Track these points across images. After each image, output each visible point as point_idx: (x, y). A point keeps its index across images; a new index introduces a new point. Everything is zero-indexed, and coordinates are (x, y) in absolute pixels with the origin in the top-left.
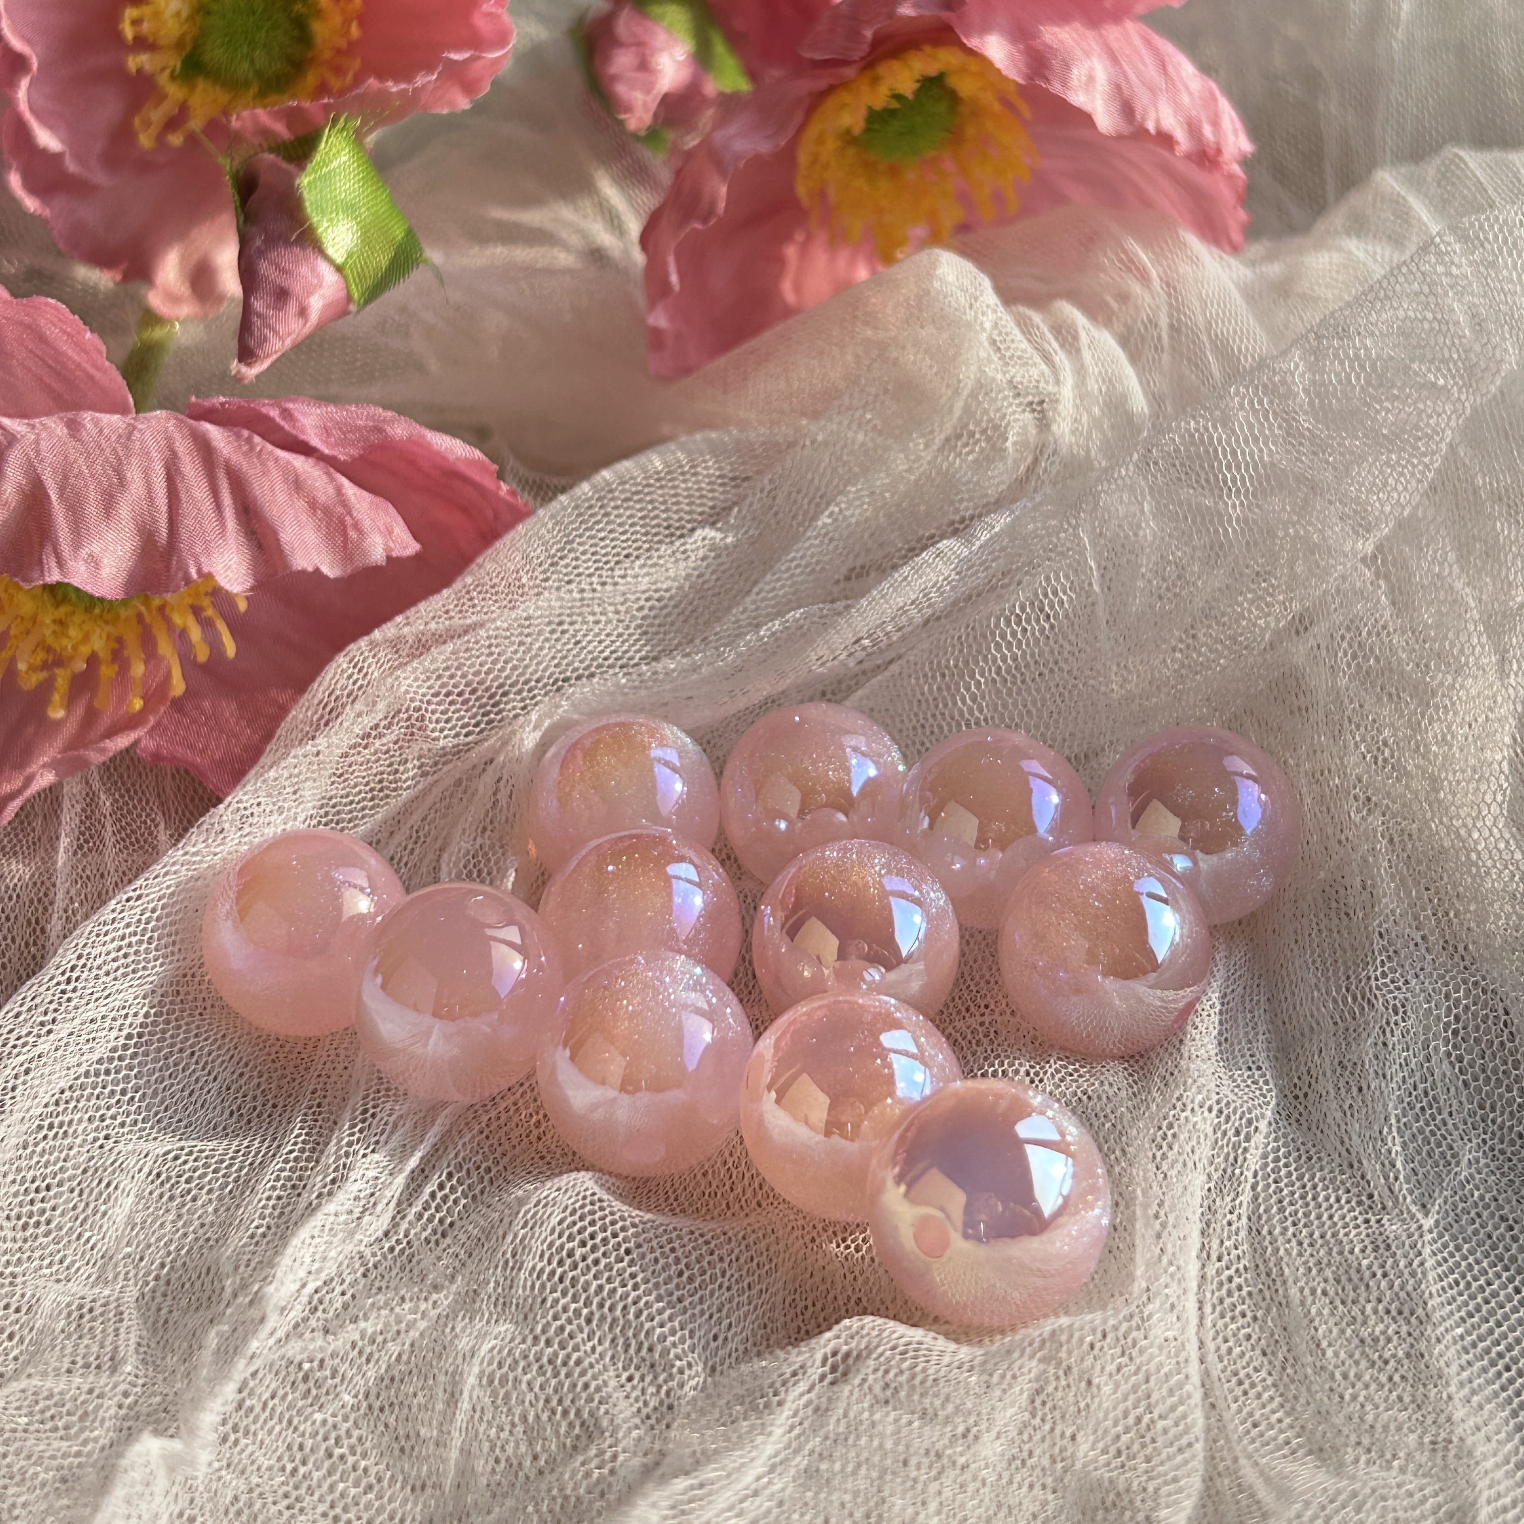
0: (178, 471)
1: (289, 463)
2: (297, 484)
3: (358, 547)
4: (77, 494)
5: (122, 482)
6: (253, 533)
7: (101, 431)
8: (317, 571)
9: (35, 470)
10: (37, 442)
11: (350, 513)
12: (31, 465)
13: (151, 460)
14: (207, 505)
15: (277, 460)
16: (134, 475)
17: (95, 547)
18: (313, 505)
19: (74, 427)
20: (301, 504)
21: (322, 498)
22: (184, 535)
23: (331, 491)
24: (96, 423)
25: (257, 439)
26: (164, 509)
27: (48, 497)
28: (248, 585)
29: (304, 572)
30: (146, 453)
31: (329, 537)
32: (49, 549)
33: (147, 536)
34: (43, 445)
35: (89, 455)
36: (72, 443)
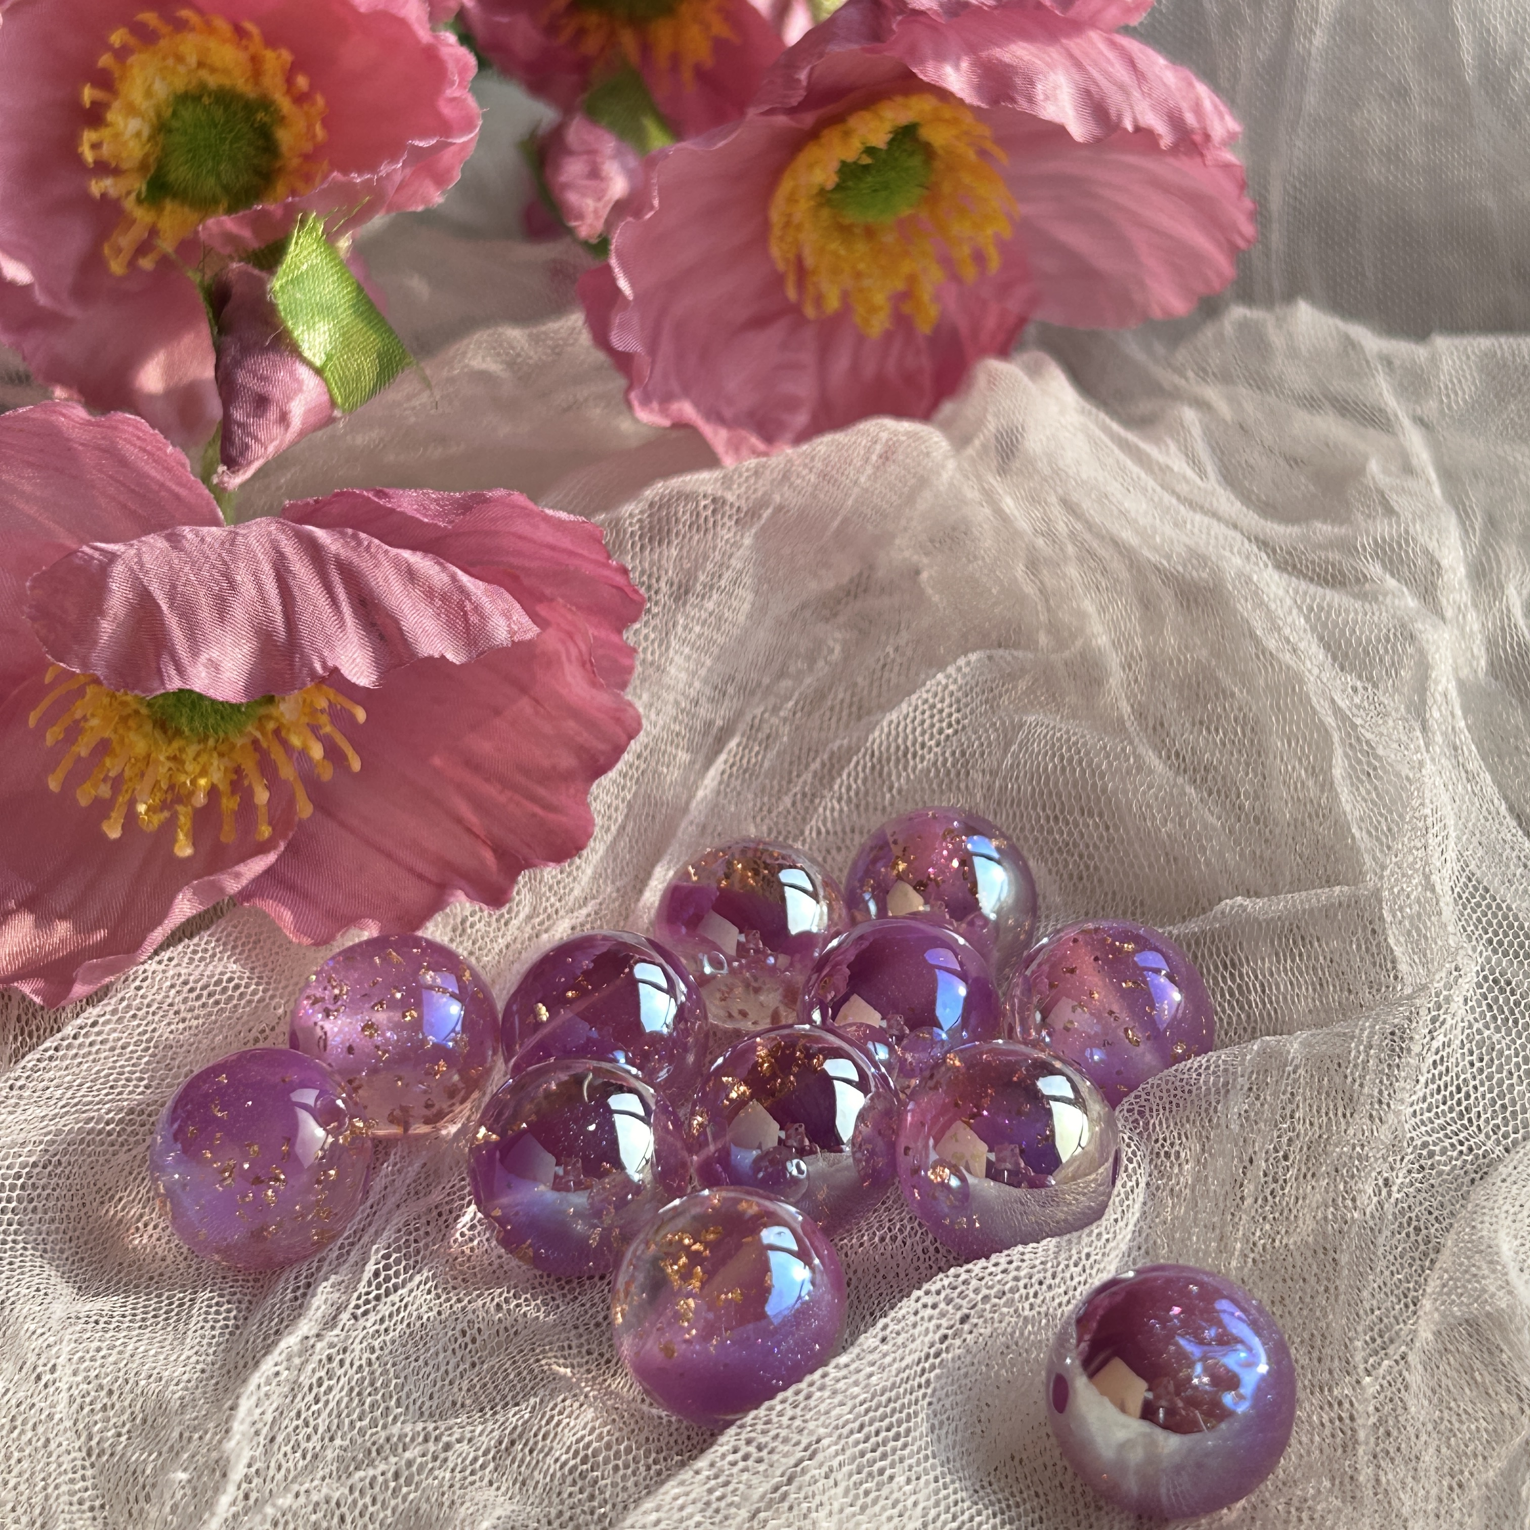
0: (287, 570)
3: (481, 631)
4: (188, 601)
5: (232, 584)
6: (373, 625)
7: (203, 540)
8: (443, 657)
9: (141, 583)
10: (139, 555)
11: (468, 598)
12: (136, 579)
13: (258, 562)
14: (323, 601)
16: (243, 578)
17: (215, 653)
18: (429, 593)
19: (175, 540)
20: (417, 593)
21: (437, 585)
22: (303, 631)
23: (446, 579)
24: (196, 534)
25: (363, 536)
26: (279, 609)
27: (158, 607)
28: (374, 678)
29: (430, 658)
31: (450, 625)
32: (166, 658)
33: (264, 637)
34: (146, 558)
35: (193, 563)
36: (174, 554)
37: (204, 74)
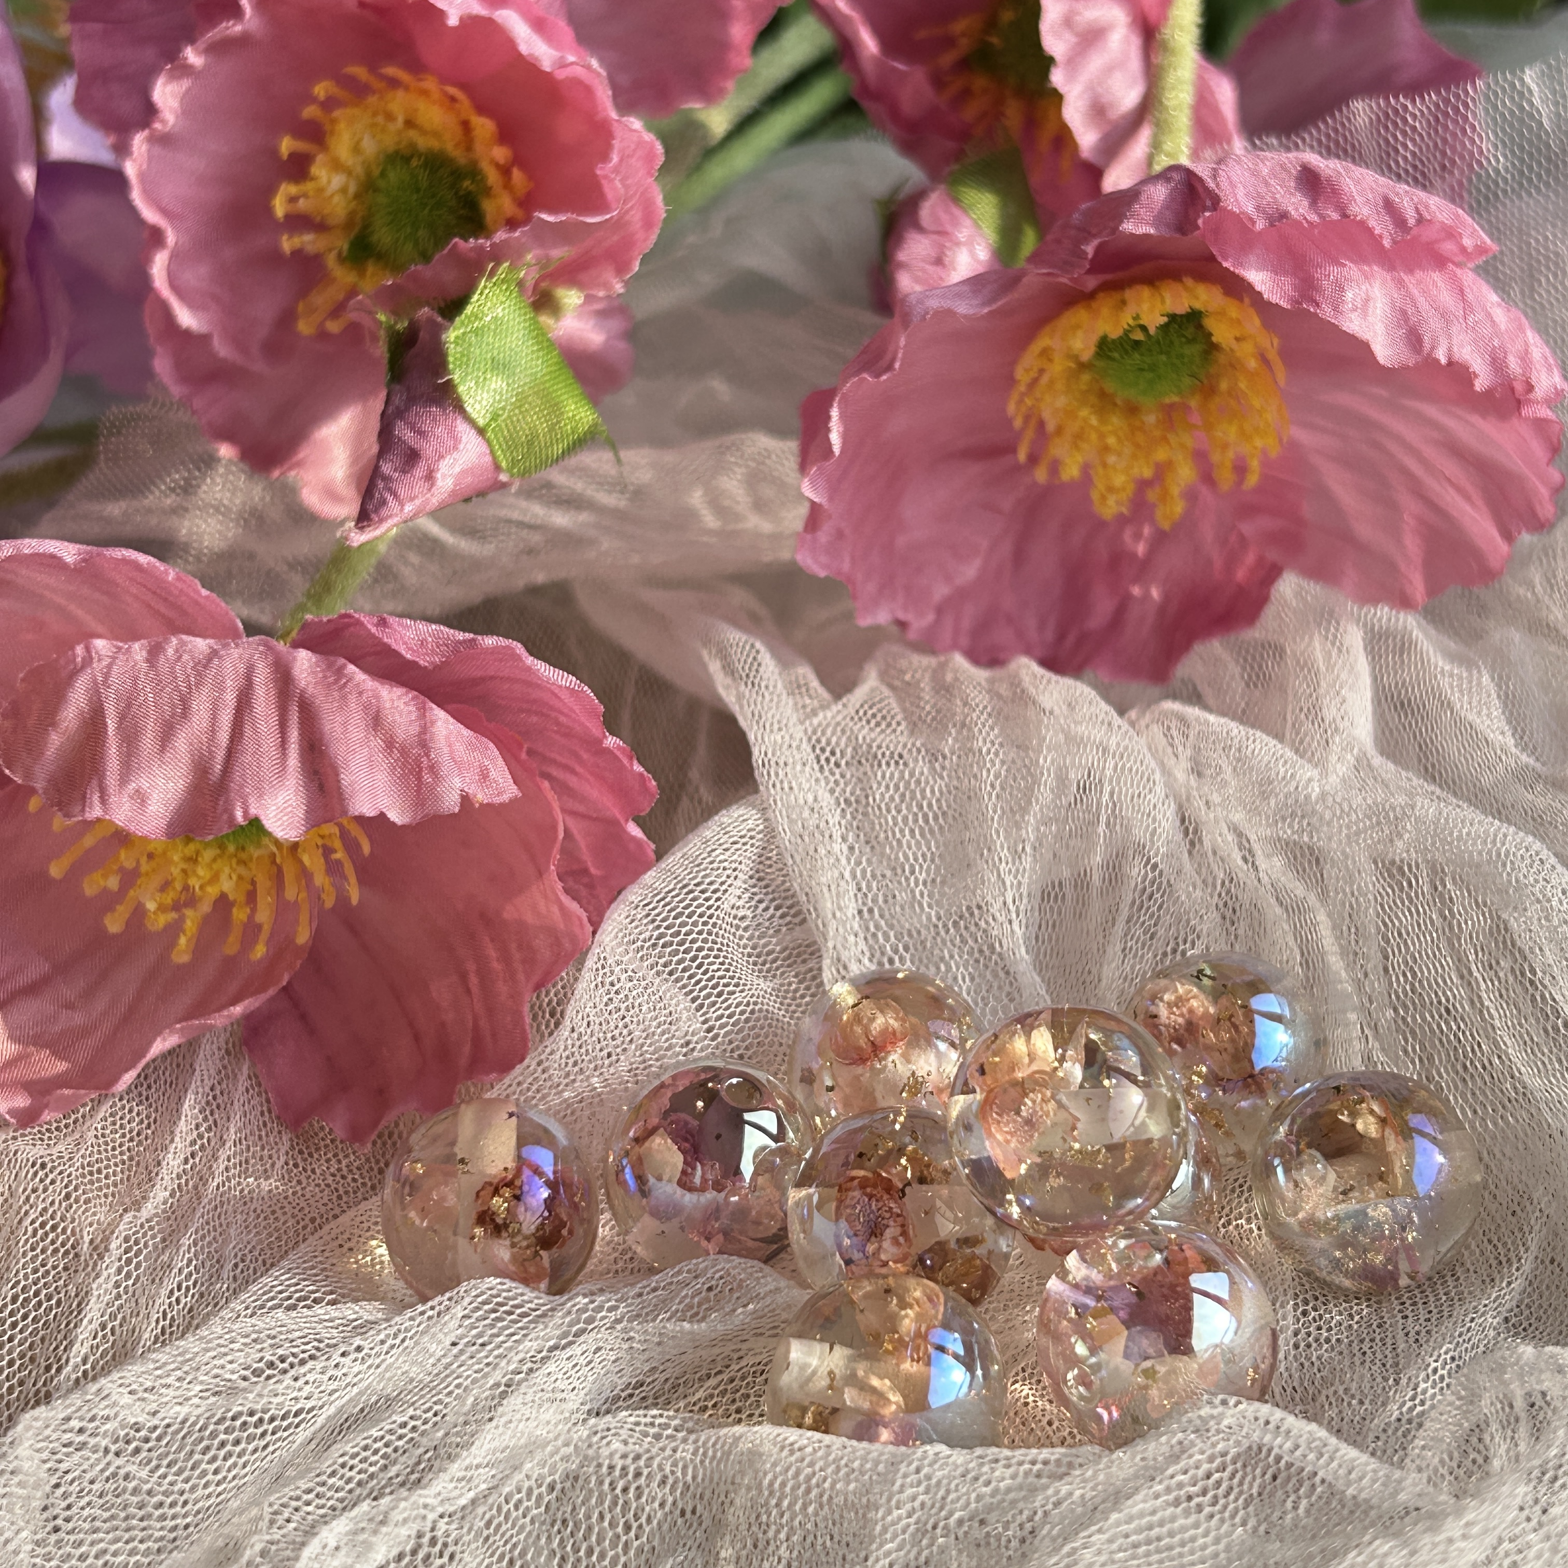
0: (249, 703)
1: (375, 693)
2: (377, 721)
3: (432, 789)
4: (136, 725)
5: (186, 710)
6: (316, 772)
7: (181, 655)
8: (382, 816)
9: (99, 697)
11: (429, 753)
12: (98, 692)
13: (224, 690)
14: (272, 741)
16: (200, 705)
17: (144, 782)
18: (390, 744)
20: (377, 743)
21: (402, 734)
23: (416, 724)
24: (180, 647)
26: (223, 742)
27: (105, 725)
28: (299, 831)
29: (365, 817)
30: (220, 683)
32: (95, 783)
33: (198, 775)
36: (147, 669)
37: (412, 134)
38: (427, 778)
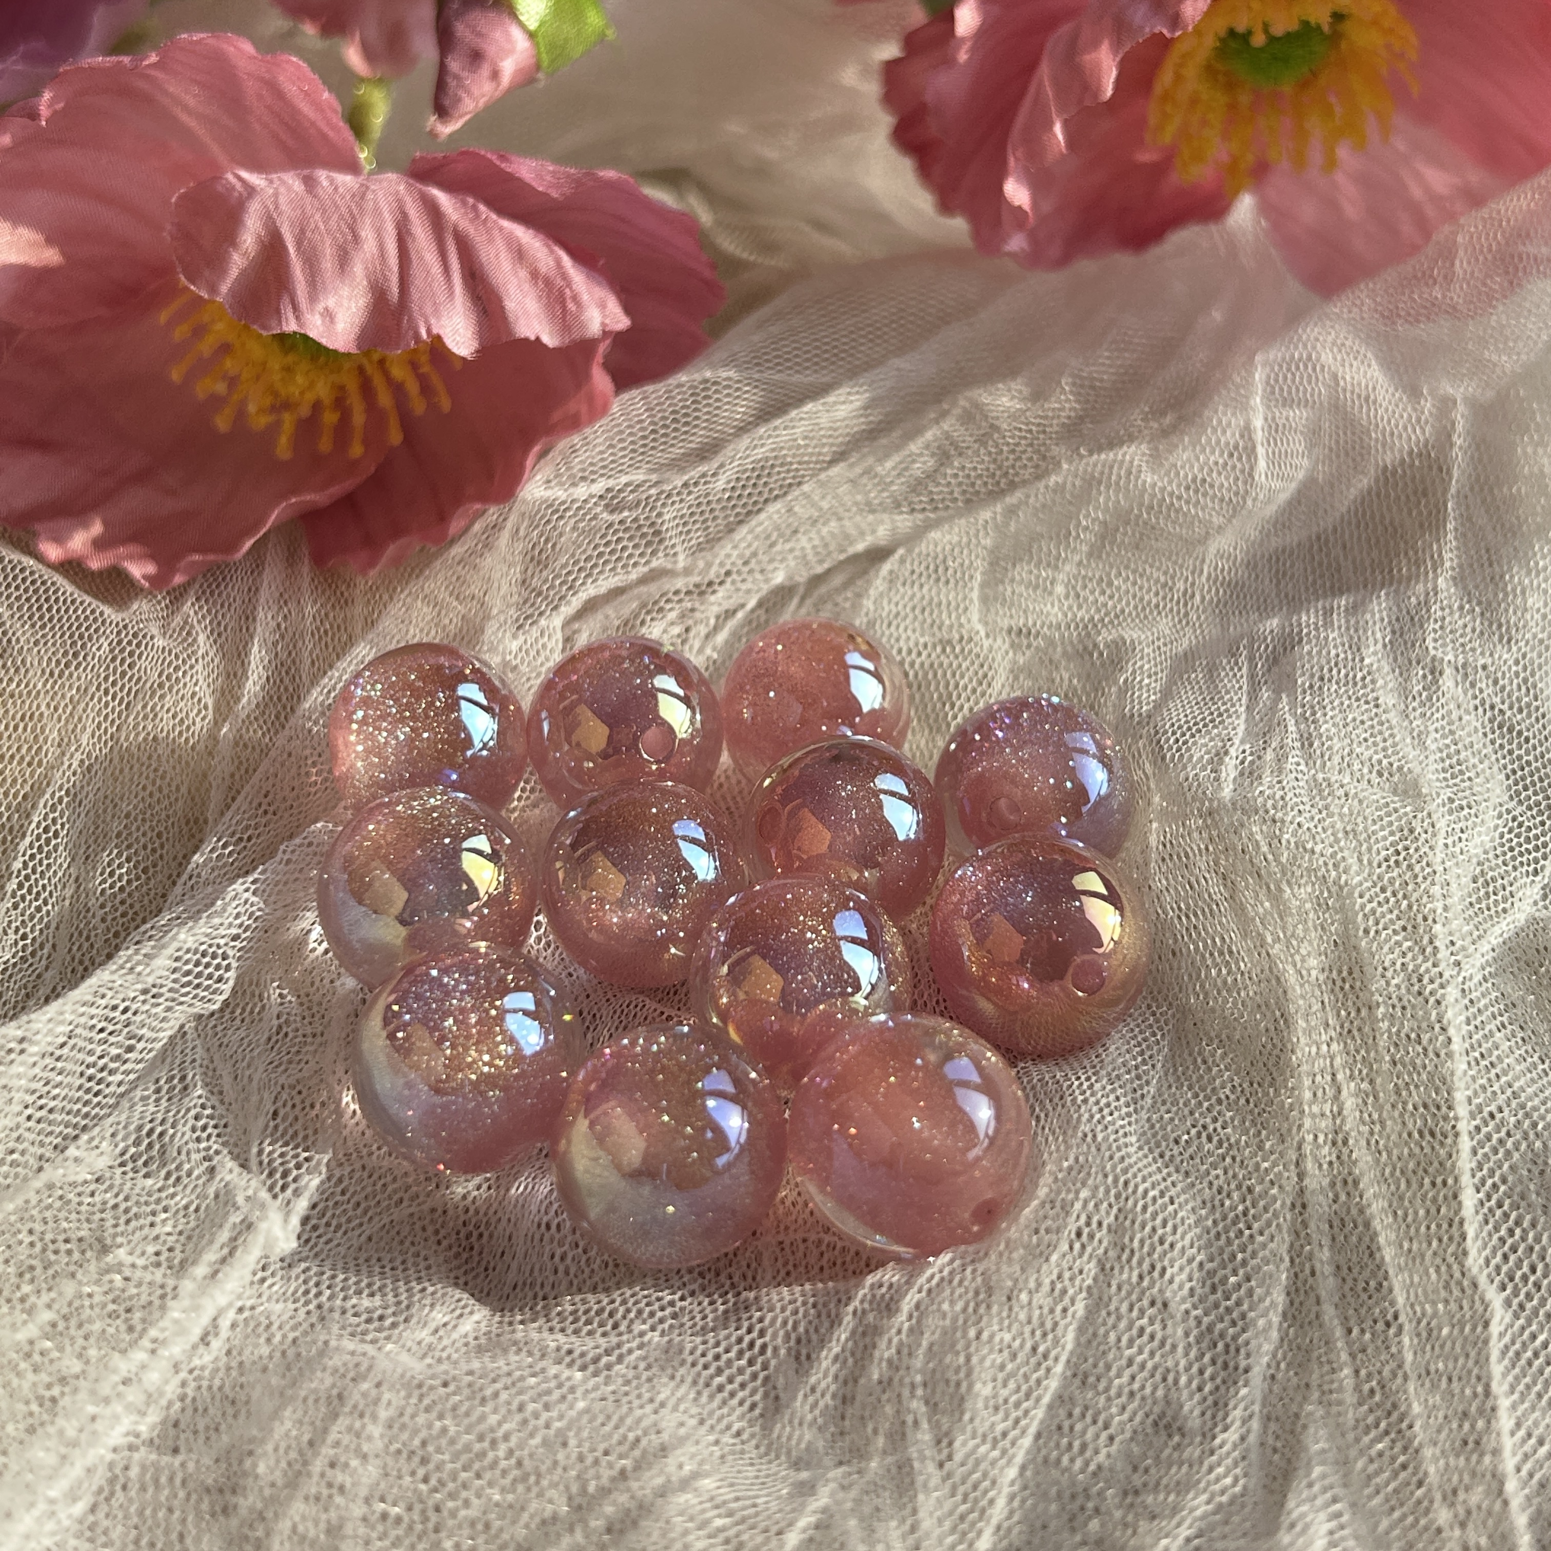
0: (409, 233)
1: (511, 233)
2: (520, 254)
3: (577, 317)
4: (314, 249)
5: (356, 238)
6: (479, 298)
7: (336, 189)
8: (538, 339)
9: (274, 223)
10: (276, 195)
11: (569, 285)
12: (270, 218)
13: (383, 221)
14: (436, 269)
15: (501, 229)
16: (367, 233)
17: (331, 302)
18: (535, 275)
19: (310, 183)
20: (523, 274)
21: (543, 270)
22: (415, 294)
23: (552, 263)
24: (332, 181)
25: (482, 207)
26: (395, 269)
27: (284, 248)
28: (472, 349)
29: (526, 340)
30: (377, 212)
31: (549, 307)
32: (286, 299)
33: (378, 294)
34: (282, 200)
35: (325, 211)
36: (308, 199)
38: (571, 306)
